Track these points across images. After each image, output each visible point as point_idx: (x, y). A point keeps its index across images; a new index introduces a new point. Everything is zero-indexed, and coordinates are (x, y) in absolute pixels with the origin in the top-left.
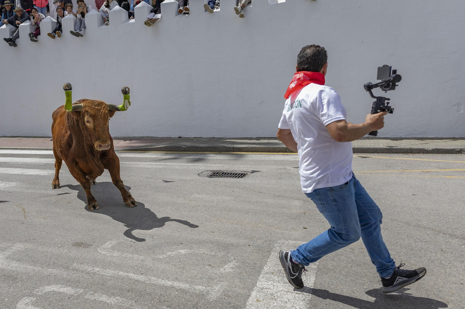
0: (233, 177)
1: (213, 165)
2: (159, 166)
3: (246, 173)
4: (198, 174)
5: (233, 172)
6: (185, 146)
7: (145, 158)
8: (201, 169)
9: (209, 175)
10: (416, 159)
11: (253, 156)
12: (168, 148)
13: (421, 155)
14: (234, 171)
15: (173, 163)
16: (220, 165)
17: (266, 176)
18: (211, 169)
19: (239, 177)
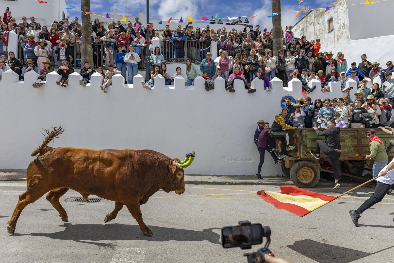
4: (65, 200)
5: (92, 198)
7: (21, 187)
8: (67, 196)
9: (73, 200)
10: (204, 188)
13: (207, 185)
18: (76, 196)
19: (96, 201)
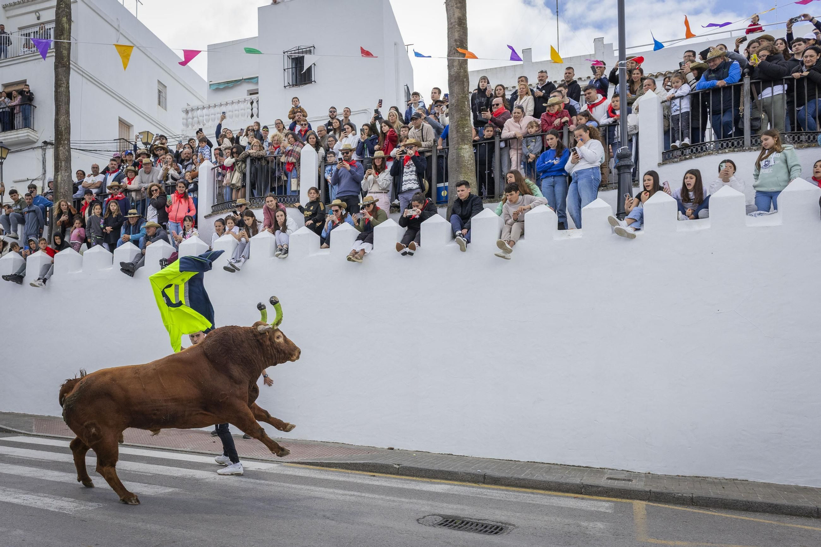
0: (481, 531)
1: (445, 505)
2: (348, 497)
3: (504, 525)
4: (418, 520)
5: (480, 521)
6: (399, 465)
7: (326, 480)
8: (423, 509)
9: (436, 522)
11: (520, 494)
12: (369, 466)
14: (484, 520)
15: (375, 495)
16: (459, 506)
17: (541, 535)
18: (442, 513)
19: (492, 532)
